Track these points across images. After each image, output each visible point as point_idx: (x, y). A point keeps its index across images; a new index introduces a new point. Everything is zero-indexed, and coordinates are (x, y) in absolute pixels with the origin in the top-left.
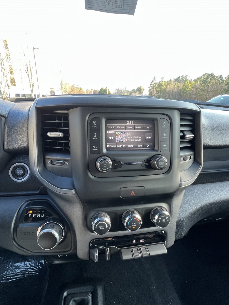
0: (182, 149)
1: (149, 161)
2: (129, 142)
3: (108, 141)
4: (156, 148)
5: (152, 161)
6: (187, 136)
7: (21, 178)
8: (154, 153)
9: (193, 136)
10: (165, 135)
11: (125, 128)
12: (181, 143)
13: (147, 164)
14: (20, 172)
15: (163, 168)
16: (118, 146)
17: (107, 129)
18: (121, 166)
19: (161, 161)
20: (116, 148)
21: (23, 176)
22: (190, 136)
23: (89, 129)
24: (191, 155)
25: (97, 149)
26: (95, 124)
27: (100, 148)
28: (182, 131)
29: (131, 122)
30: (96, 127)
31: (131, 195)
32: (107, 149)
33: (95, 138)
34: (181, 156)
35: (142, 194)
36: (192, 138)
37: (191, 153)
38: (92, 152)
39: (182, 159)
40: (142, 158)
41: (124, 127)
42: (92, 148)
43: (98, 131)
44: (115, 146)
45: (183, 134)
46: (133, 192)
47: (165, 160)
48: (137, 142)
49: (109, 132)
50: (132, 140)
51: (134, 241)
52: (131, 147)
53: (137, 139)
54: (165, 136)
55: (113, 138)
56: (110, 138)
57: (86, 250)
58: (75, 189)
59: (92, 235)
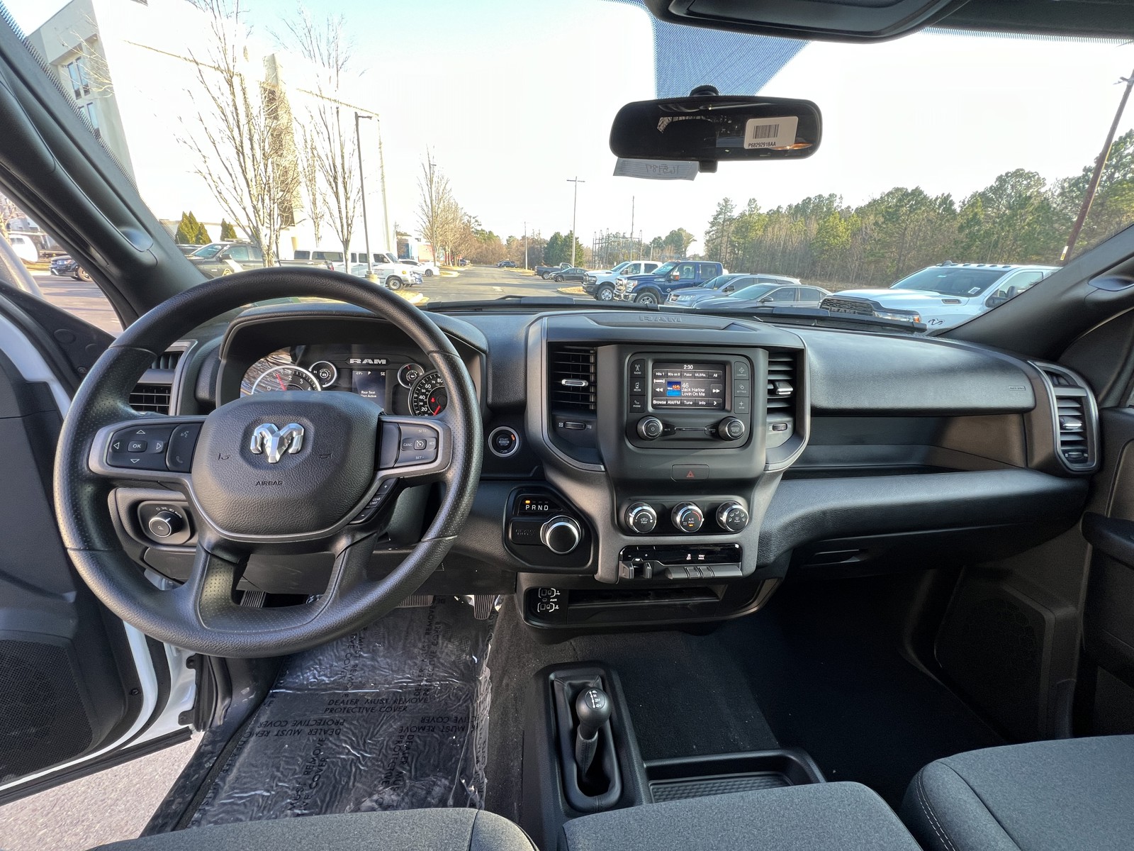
0: (771, 411)
1: (716, 426)
2: (687, 396)
3: (655, 395)
4: (728, 407)
5: (721, 428)
6: (780, 390)
7: (506, 451)
8: (724, 415)
9: (792, 389)
10: (741, 386)
11: (681, 375)
12: (769, 401)
13: (714, 430)
14: (503, 442)
15: (736, 438)
16: (669, 402)
17: (655, 377)
18: (673, 432)
19: (734, 426)
20: (667, 405)
21: (509, 448)
22: (785, 390)
23: (629, 376)
24: (788, 422)
25: (639, 406)
26: (638, 369)
27: (644, 404)
28: (771, 382)
29: (690, 367)
30: (640, 373)
31: (689, 476)
32: (653, 406)
33: (637, 389)
34: (770, 423)
35: (704, 477)
36: (790, 393)
37: (787, 419)
38: (632, 410)
39: (771, 428)
40: (704, 423)
41: (679, 374)
42: (632, 403)
43: (642, 379)
44: (665, 403)
45: (774, 386)
46: (690, 472)
47: (742, 426)
48: (699, 396)
49: (658, 381)
50: (690, 394)
51: (689, 557)
52: (690, 405)
53: (698, 392)
54: (743, 388)
55: (662, 390)
56: (658, 390)
57: (614, 564)
58: (604, 464)
59: (624, 540)
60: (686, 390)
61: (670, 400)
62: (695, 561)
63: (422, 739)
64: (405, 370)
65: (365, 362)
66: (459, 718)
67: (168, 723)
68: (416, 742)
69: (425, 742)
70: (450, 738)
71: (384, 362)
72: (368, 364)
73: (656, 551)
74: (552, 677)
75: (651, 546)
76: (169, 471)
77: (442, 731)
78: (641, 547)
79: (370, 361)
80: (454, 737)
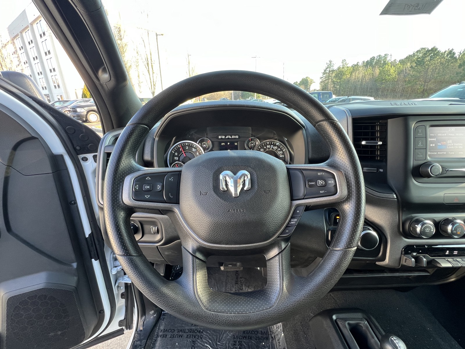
11: (447, 135)
16: (439, 153)
18: (445, 172)
23: (415, 136)
25: (422, 156)
26: (420, 132)
27: (425, 155)
31: (455, 201)
32: (429, 155)
33: (420, 145)
38: (417, 159)
41: (445, 135)
42: (417, 154)
44: (436, 153)
46: (456, 198)
48: (459, 149)
49: (431, 139)
50: (453, 147)
51: (447, 252)
53: (458, 146)
57: (398, 256)
58: (395, 194)
59: (406, 241)
60: (450, 145)
61: (439, 151)
62: (451, 255)
63: (247, 343)
64: (249, 141)
65: (227, 137)
66: (263, 332)
67: (115, 327)
68: (244, 345)
69: (248, 345)
70: (261, 344)
71: (237, 137)
72: (228, 138)
73: (427, 248)
74: (334, 317)
75: (424, 246)
76: (166, 203)
77: (256, 339)
78: (417, 246)
79: (230, 137)
80: (264, 343)
